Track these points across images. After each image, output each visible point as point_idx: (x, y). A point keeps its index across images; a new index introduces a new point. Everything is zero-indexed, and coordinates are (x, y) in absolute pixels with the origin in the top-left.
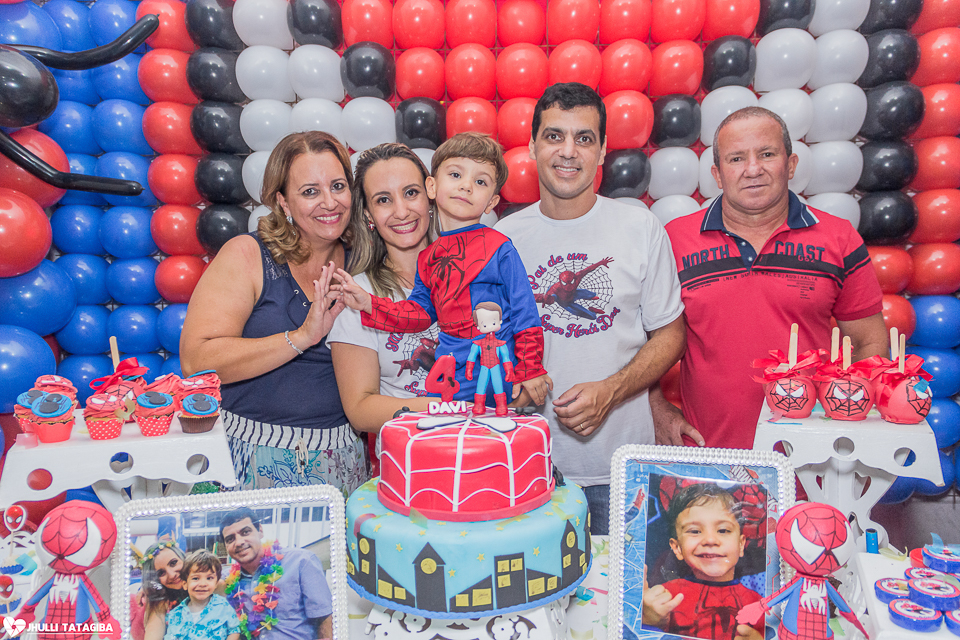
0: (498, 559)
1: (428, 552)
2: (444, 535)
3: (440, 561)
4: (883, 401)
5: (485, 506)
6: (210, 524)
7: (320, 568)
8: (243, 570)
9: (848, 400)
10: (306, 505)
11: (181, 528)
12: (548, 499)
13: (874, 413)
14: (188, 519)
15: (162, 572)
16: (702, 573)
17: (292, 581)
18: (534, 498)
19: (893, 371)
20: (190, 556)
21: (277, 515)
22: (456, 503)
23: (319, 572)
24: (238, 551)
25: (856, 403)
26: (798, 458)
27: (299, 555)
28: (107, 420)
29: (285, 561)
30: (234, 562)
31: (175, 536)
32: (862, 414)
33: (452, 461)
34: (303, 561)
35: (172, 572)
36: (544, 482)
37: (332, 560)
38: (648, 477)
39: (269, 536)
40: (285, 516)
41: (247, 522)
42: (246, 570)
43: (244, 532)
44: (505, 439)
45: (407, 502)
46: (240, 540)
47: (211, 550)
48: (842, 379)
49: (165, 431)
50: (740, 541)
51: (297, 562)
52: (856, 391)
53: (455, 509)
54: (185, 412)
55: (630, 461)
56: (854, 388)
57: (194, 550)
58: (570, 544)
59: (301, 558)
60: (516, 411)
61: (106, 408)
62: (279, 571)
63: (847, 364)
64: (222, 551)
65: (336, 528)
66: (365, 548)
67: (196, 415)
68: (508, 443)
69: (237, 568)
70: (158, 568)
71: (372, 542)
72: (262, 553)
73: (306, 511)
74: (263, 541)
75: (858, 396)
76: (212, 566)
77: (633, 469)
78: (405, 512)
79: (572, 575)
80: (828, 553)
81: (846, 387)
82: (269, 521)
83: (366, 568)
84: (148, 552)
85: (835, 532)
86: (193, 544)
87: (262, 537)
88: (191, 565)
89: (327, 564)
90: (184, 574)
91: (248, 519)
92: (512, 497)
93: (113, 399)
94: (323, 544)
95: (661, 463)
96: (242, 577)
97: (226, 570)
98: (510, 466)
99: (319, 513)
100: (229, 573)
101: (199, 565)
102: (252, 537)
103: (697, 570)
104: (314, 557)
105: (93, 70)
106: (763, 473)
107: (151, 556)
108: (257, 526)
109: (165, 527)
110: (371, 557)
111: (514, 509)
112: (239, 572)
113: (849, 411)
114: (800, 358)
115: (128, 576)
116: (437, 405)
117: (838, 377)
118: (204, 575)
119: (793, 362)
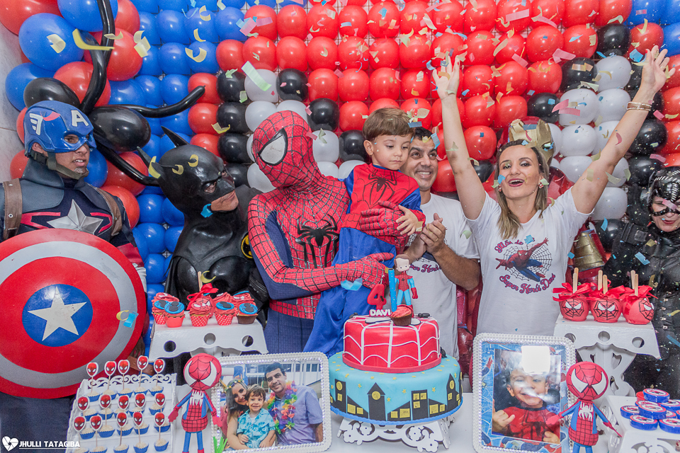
0: (413, 392)
1: (376, 388)
2: (384, 379)
3: (382, 393)
4: (626, 312)
5: (405, 365)
6: (260, 371)
7: (315, 396)
8: (276, 396)
9: (606, 310)
10: (308, 363)
11: (245, 373)
12: (439, 363)
13: (621, 318)
14: (249, 368)
15: (236, 395)
16: (525, 403)
17: (301, 403)
18: (431, 362)
19: (631, 295)
20: (250, 388)
21: (294, 367)
22: (389, 363)
23: (315, 399)
24: (273, 386)
25: (611, 312)
26: (578, 344)
27: (304, 390)
28: (202, 316)
29: (298, 393)
30: (272, 391)
31: (242, 377)
32: (615, 319)
33: (387, 340)
34: (307, 393)
35: (241, 396)
36: (435, 354)
37: (322, 393)
38: (494, 351)
39: (290, 378)
40: (298, 369)
41: (278, 371)
42: (279, 396)
43: (277, 376)
44: (415, 329)
45: (362, 363)
46: (275, 380)
47: (260, 385)
48: (603, 299)
49: (230, 323)
50: (545, 386)
51: (304, 393)
52: (611, 306)
53: (389, 366)
54: (241, 312)
55: (484, 342)
56: (609, 304)
57: (252, 385)
58: (452, 388)
59: (306, 391)
60: (419, 316)
61: (202, 310)
62: (295, 398)
63: (606, 291)
64: (266, 385)
65: (324, 375)
66: (340, 387)
67: (247, 314)
68: (417, 331)
69: (273, 395)
70: (234, 393)
71: (344, 384)
72: (286, 387)
73: (308, 366)
74: (287, 381)
75: (612, 309)
76: (261, 394)
77: (486, 347)
78: (361, 368)
79: (453, 405)
80: (590, 387)
81: (605, 303)
82: (290, 370)
83: (340, 398)
84: (229, 384)
85: (594, 377)
86: (252, 381)
87: (286, 379)
88: (250, 392)
89: (320, 395)
90: (247, 397)
91: (279, 369)
92: (420, 361)
93: (204, 305)
94: (318, 384)
95: (500, 343)
96: (276, 400)
97: (268, 396)
98: (418, 343)
99: (315, 367)
100: (269, 397)
101: (254, 392)
102: (281, 378)
103: (522, 402)
104: (313, 391)
105: (162, 119)
106: (558, 349)
107: (230, 387)
108: (283, 373)
109: (238, 372)
110: (343, 392)
111: (420, 367)
112: (274, 397)
113: (607, 317)
114: (579, 287)
115: (219, 396)
116: (374, 311)
117: (601, 298)
118: (257, 398)
119: (575, 290)
